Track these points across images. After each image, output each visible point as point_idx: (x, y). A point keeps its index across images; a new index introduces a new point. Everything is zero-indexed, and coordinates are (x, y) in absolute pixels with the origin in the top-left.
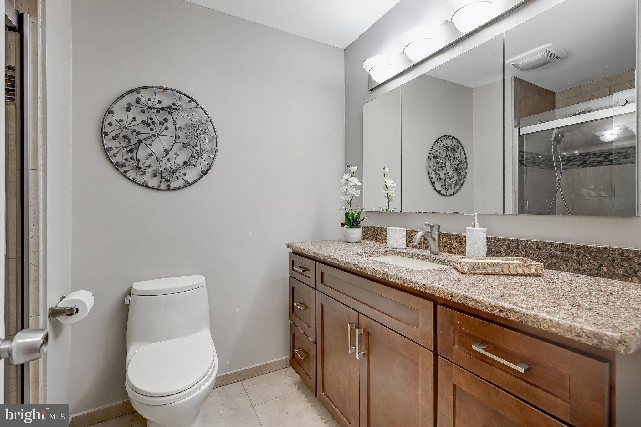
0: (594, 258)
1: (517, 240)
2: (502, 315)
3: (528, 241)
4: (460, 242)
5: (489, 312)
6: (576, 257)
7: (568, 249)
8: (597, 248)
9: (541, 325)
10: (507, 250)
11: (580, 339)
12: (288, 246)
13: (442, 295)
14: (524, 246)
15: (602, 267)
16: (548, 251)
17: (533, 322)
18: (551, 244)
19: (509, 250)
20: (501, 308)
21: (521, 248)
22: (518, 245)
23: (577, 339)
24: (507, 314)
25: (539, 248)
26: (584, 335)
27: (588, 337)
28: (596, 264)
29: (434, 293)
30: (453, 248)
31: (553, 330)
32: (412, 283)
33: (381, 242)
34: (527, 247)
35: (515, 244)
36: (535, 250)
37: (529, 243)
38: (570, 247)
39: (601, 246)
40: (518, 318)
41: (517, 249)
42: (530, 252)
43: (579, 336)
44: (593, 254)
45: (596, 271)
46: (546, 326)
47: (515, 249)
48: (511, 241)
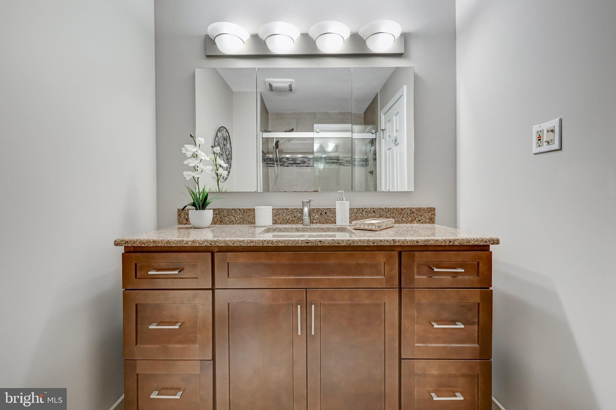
0: (400, 214)
1: (362, 208)
2: (451, 244)
3: (368, 208)
4: (321, 214)
5: (443, 244)
6: (392, 215)
7: (389, 210)
8: (401, 208)
9: (470, 243)
10: (356, 216)
11: (487, 243)
12: (117, 244)
13: (409, 243)
14: (366, 212)
15: (403, 218)
16: (379, 213)
17: (467, 242)
18: (381, 209)
19: (357, 216)
20: (450, 240)
21: (364, 213)
22: (363, 211)
23: (485, 244)
24: (454, 243)
25: (375, 212)
26: (488, 241)
27: (489, 241)
28: (401, 217)
29: (403, 243)
30: (315, 219)
31: (476, 243)
32: (381, 241)
33: (229, 224)
34: (368, 212)
35: (361, 211)
36: (372, 214)
37: (369, 209)
38: (390, 209)
39: (403, 207)
40: (459, 243)
41: (362, 214)
42: (369, 215)
43: (486, 242)
44: (400, 212)
45: (401, 221)
46: (473, 242)
47: (361, 214)
48: (358, 209)
